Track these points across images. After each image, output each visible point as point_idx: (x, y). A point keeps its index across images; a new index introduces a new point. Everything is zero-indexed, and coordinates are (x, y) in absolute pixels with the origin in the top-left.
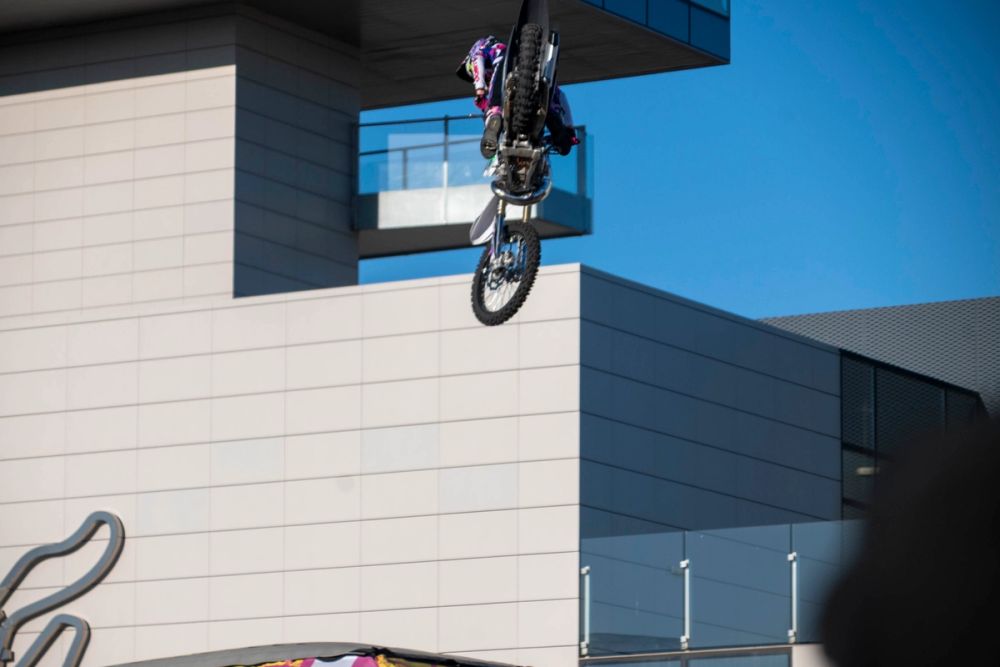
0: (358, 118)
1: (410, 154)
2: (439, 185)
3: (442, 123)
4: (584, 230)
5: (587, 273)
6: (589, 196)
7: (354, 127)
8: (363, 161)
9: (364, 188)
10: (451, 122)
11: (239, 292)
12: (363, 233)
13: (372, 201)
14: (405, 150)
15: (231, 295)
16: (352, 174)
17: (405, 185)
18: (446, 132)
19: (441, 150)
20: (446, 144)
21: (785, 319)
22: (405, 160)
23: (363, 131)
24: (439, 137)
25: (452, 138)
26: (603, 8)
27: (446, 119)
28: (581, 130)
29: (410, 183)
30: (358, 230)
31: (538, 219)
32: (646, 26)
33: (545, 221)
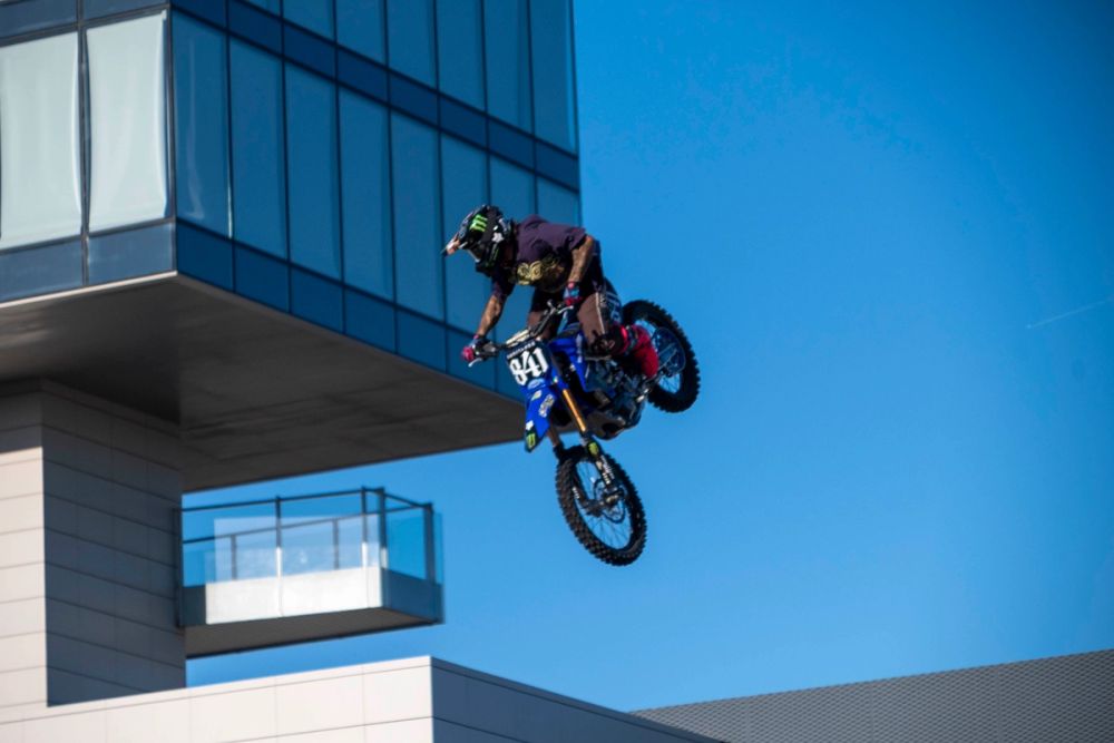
0: (180, 502)
1: (239, 540)
2: (272, 573)
3: (273, 505)
4: (436, 619)
5: (438, 667)
6: (438, 580)
7: (176, 513)
8: (187, 549)
9: (189, 580)
10: (283, 504)
11: (54, 699)
12: (189, 630)
13: (199, 594)
14: (233, 536)
15: (45, 704)
16: (176, 566)
17: (235, 575)
18: (278, 514)
19: (273, 534)
20: (278, 528)
21: (660, 711)
22: (234, 547)
23: (186, 517)
24: (271, 521)
25: (285, 521)
26: (447, 372)
27: (278, 500)
28: (428, 507)
29: (240, 573)
30: (184, 627)
31: (383, 608)
32: (496, 391)
33: (392, 610)
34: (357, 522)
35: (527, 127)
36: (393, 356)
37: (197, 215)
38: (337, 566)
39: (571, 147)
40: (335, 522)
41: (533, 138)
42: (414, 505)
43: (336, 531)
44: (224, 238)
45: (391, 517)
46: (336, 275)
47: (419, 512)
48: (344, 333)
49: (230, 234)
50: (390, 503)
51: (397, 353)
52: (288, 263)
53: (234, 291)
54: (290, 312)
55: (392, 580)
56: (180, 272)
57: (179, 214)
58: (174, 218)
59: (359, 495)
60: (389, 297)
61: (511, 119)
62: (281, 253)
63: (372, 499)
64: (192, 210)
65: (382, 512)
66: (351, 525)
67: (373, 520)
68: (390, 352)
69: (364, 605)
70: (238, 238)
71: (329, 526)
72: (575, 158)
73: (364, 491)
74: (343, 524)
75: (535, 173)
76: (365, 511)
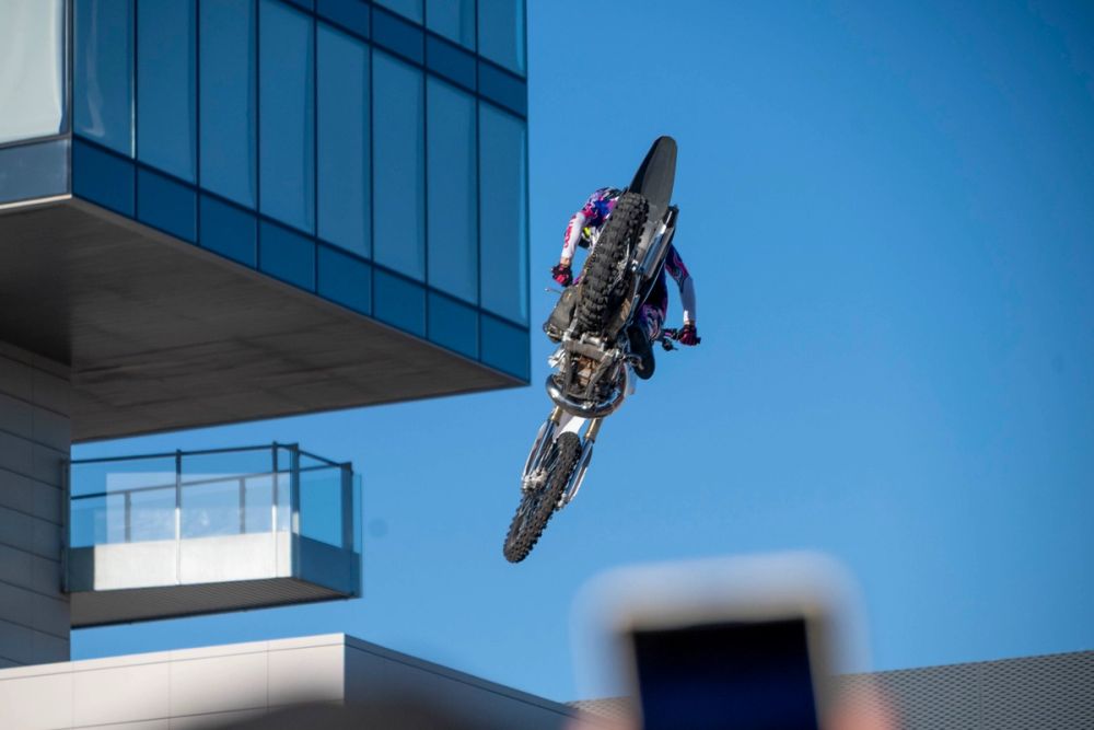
0: (69, 454)
1: (134, 497)
2: (171, 536)
3: (174, 459)
4: (350, 591)
5: (351, 644)
6: (356, 549)
7: (64, 465)
8: (74, 505)
9: (76, 541)
10: (183, 458)
12: (74, 596)
13: (87, 554)
14: (127, 493)
16: (62, 524)
17: (128, 537)
18: (179, 470)
19: (173, 491)
20: (178, 486)
22: (128, 505)
23: (73, 467)
24: (169, 477)
25: (185, 478)
26: (372, 316)
27: (179, 454)
28: (347, 467)
29: (134, 534)
30: (69, 593)
31: (293, 578)
32: (427, 339)
33: (302, 581)
34: (268, 481)
35: (471, 46)
36: (312, 296)
37: (97, 132)
38: (243, 529)
39: (518, 69)
40: (242, 480)
41: (475, 56)
42: (332, 464)
43: (243, 491)
44: (126, 158)
45: (303, 476)
46: (250, 203)
47: (337, 472)
48: (258, 269)
49: (133, 156)
50: (304, 461)
51: (316, 293)
52: (197, 189)
53: (135, 219)
54: (198, 244)
55: (304, 547)
56: (74, 195)
57: (77, 131)
58: (70, 134)
59: (270, 451)
60: (309, 230)
61: (454, 36)
62: (190, 177)
63: (285, 457)
64: (91, 125)
65: (295, 471)
66: (261, 484)
67: (285, 479)
68: (309, 291)
69: (273, 575)
70: (140, 158)
71: (236, 484)
72: (523, 80)
73: (275, 446)
74: (251, 483)
75: (478, 96)
76: (276, 470)
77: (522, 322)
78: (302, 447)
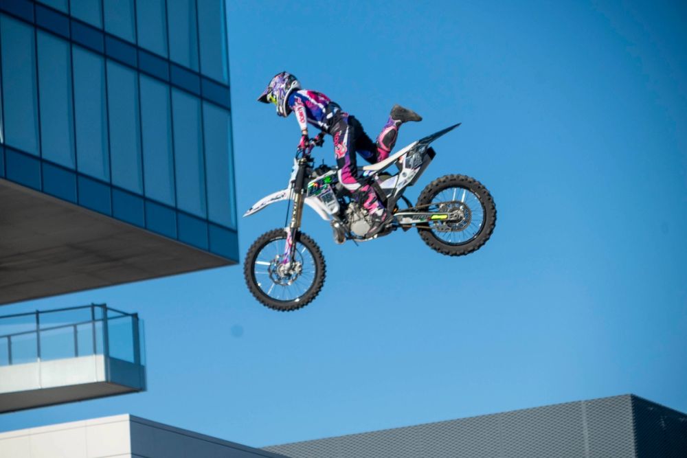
1: (13, 339)
2: (36, 361)
3: (34, 316)
4: (140, 387)
5: (134, 421)
6: (142, 363)
10: (41, 316)
14: (9, 337)
17: (10, 362)
18: (38, 322)
19: (35, 335)
20: (38, 331)
21: (283, 446)
22: (10, 343)
24: (33, 326)
25: (42, 326)
26: (146, 228)
27: (38, 313)
28: (135, 316)
29: (13, 361)
31: (107, 382)
32: (178, 239)
33: (112, 383)
34: (90, 326)
35: (197, 70)
36: (111, 218)
38: (77, 354)
39: (226, 83)
40: (75, 326)
41: (200, 75)
42: (126, 315)
43: (76, 332)
45: (110, 322)
46: (72, 166)
47: (129, 319)
48: (78, 204)
49: (2, 142)
50: (110, 314)
51: (112, 216)
52: (40, 159)
53: (5, 178)
54: (42, 191)
55: (113, 364)
59: (90, 309)
60: (107, 179)
61: (186, 64)
62: (36, 153)
63: (99, 311)
65: (105, 320)
66: (85, 329)
67: (99, 325)
68: (108, 216)
69: (95, 380)
70: (8, 143)
71: (72, 329)
72: (227, 88)
73: (93, 306)
74: (80, 328)
75: (202, 98)
76: (94, 320)
77: (232, 226)
78: (108, 306)
